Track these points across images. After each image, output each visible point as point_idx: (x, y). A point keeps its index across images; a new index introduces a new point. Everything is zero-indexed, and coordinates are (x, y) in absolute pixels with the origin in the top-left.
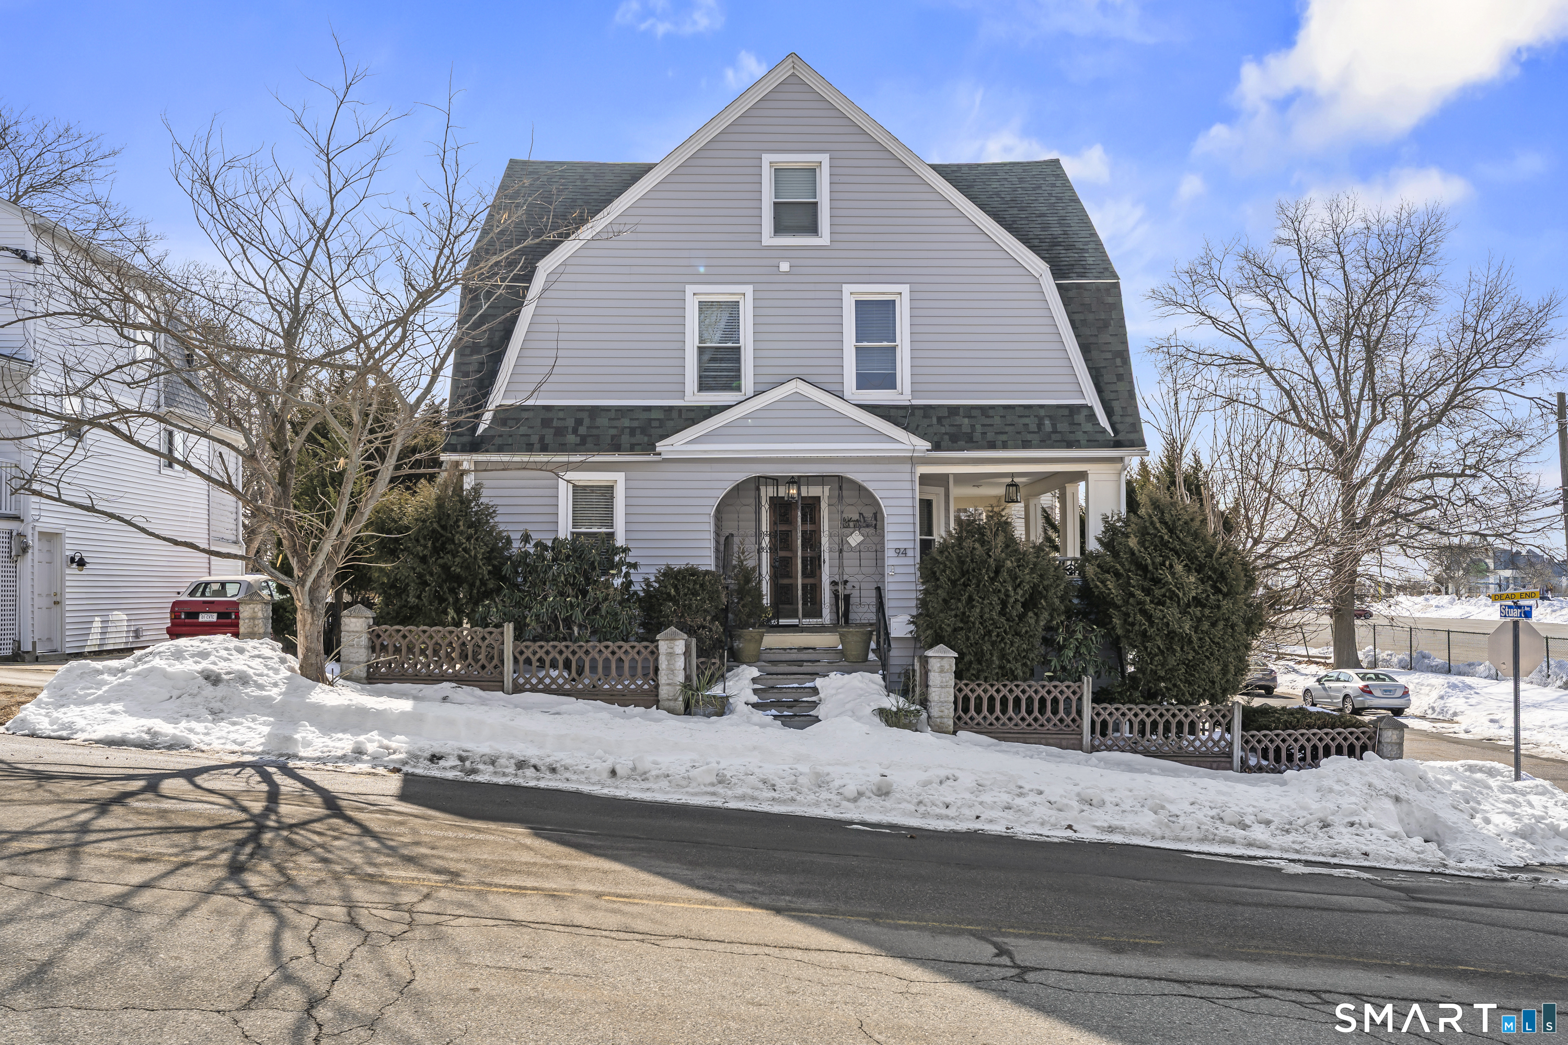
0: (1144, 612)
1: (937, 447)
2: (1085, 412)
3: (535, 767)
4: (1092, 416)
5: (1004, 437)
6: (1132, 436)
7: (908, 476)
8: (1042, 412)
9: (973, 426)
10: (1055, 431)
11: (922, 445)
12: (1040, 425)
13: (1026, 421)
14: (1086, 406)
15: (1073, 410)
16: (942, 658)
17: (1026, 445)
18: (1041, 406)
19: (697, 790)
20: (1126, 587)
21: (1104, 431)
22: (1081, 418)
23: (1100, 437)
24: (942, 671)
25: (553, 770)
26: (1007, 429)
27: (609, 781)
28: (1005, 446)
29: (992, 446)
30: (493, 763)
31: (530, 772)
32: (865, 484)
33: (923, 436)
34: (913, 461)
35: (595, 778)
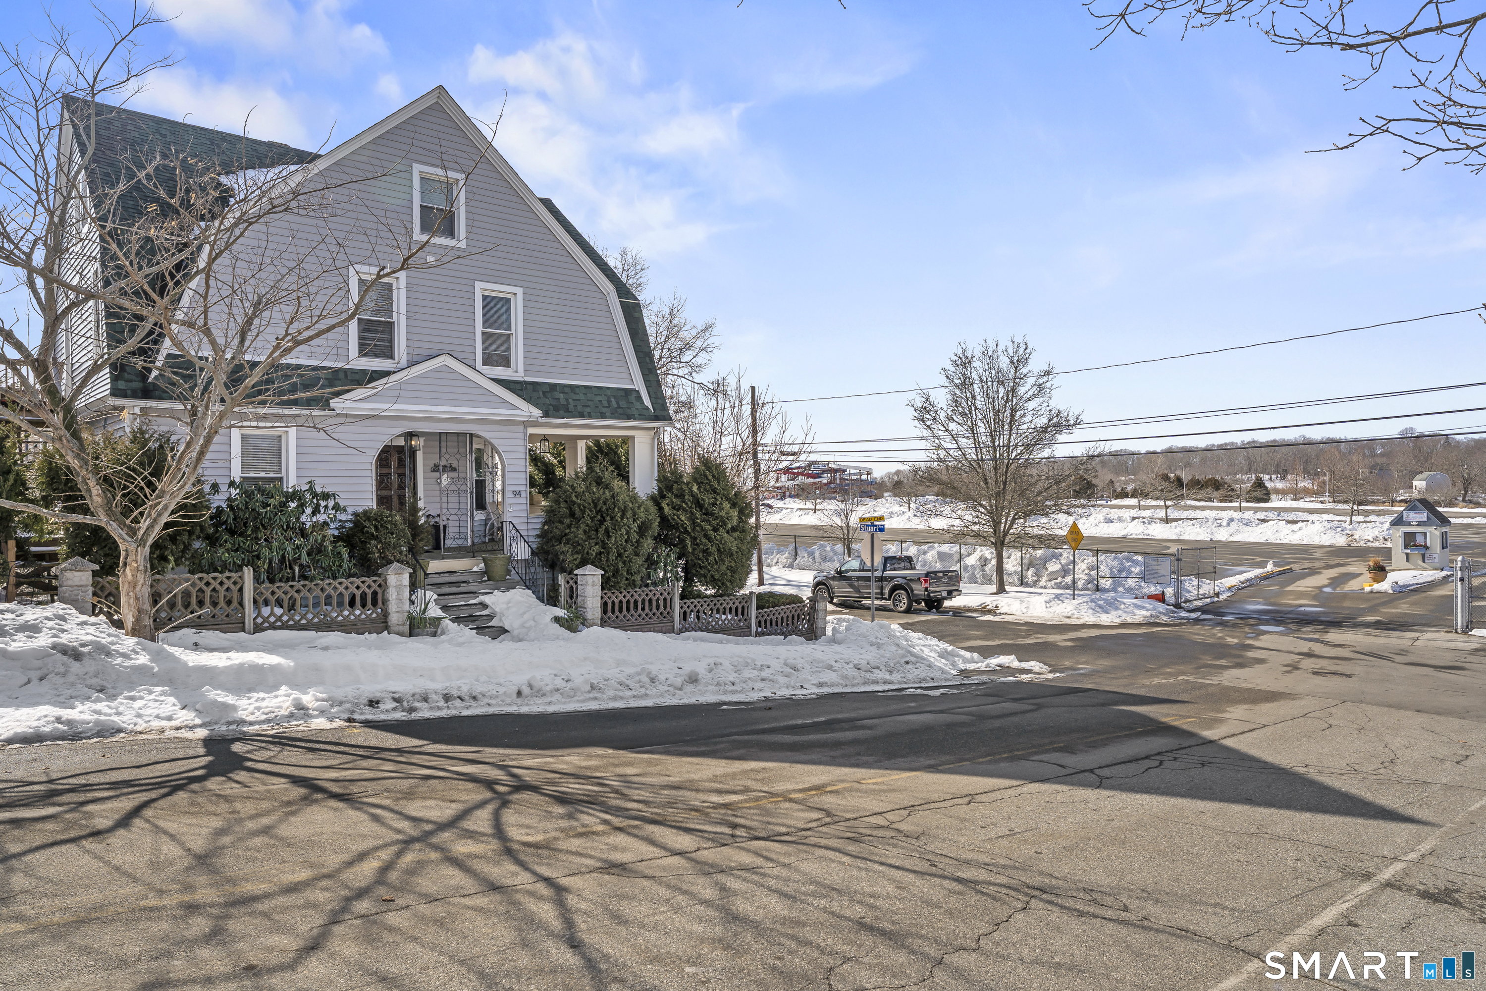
0: (706, 536)
1: (546, 415)
2: (634, 394)
3: (459, 698)
4: (639, 398)
5: (588, 410)
6: (663, 413)
7: (521, 436)
8: (609, 393)
9: (567, 400)
10: (619, 407)
11: (537, 412)
12: (609, 402)
13: (599, 398)
14: (634, 390)
15: (627, 392)
16: (594, 575)
17: (603, 416)
18: (608, 388)
19: (582, 698)
20: (693, 519)
21: (648, 408)
22: (632, 398)
23: (645, 412)
24: (593, 585)
25: (474, 698)
26: (590, 403)
27: (519, 701)
28: (590, 416)
29: (581, 416)
30: (425, 700)
31: (458, 703)
32: (492, 440)
33: (536, 405)
34: (526, 424)
35: (508, 701)
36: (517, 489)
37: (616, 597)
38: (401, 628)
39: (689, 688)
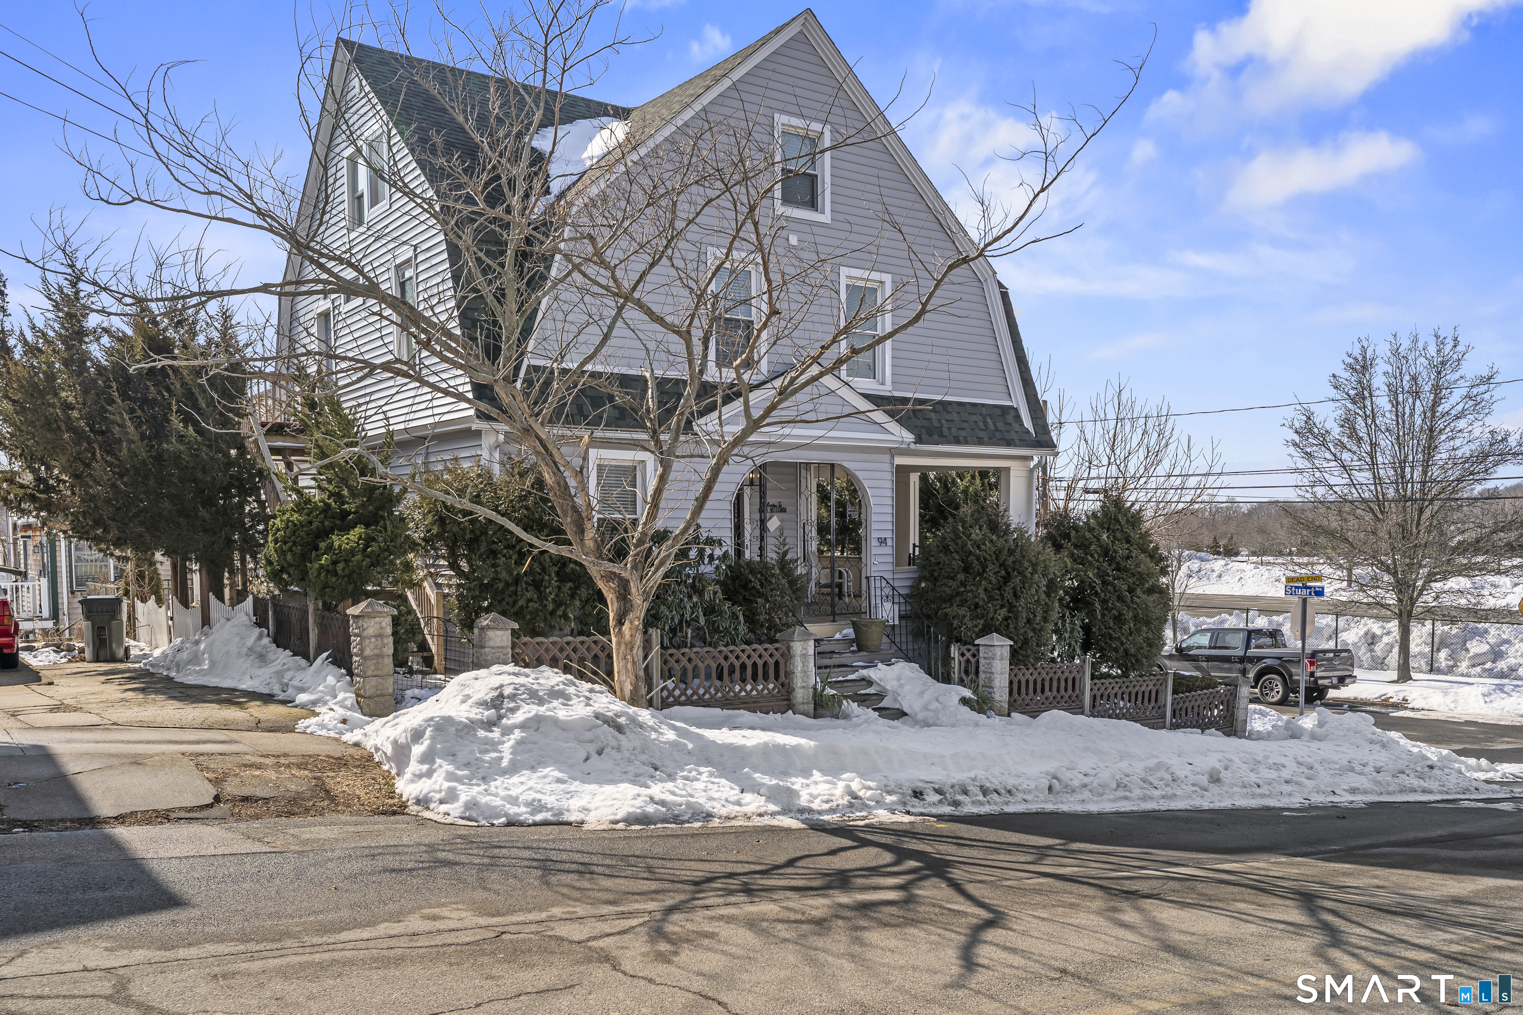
0: (1120, 598)
1: (919, 440)
2: (1012, 413)
3: (996, 791)
4: (1018, 417)
5: (963, 433)
6: (1045, 438)
7: (887, 467)
8: (984, 411)
9: (940, 421)
10: (997, 430)
11: (909, 437)
12: (985, 423)
13: (974, 418)
14: (1012, 407)
15: (1005, 410)
17: (980, 442)
18: (983, 405)
20: (1102, 575)
21: (1028, 432)
22: (1010, 418)
23: (1025, 437)
26: (965, 425)
28: (967, 443)
29: (957, 442)
30: (965, 792)
32: (857, 473)
33: (909, 428)
34: (893, 452)
36: (883, 535)
37: (1026, 675)
38: (806, 707)
39: (1214, 789)
